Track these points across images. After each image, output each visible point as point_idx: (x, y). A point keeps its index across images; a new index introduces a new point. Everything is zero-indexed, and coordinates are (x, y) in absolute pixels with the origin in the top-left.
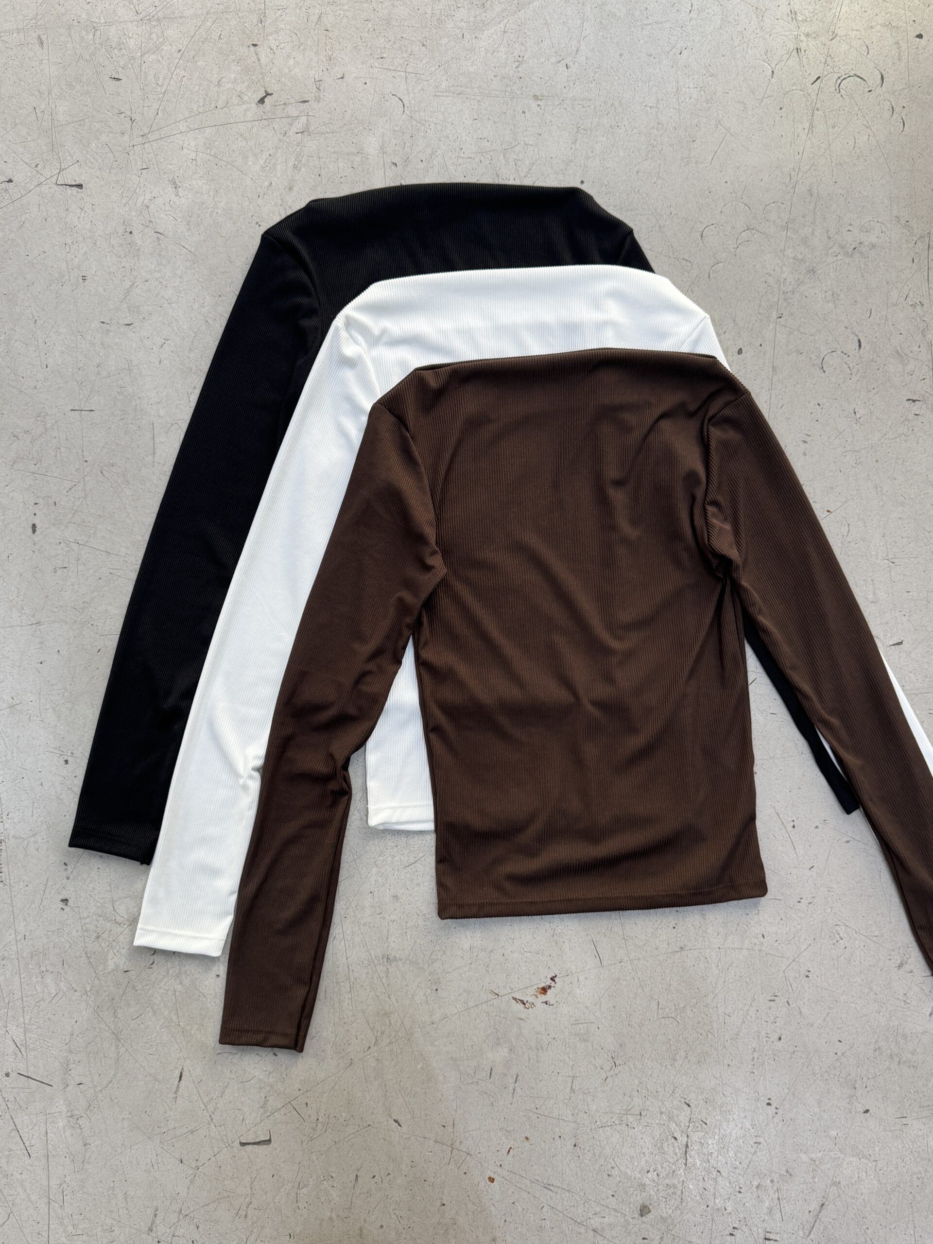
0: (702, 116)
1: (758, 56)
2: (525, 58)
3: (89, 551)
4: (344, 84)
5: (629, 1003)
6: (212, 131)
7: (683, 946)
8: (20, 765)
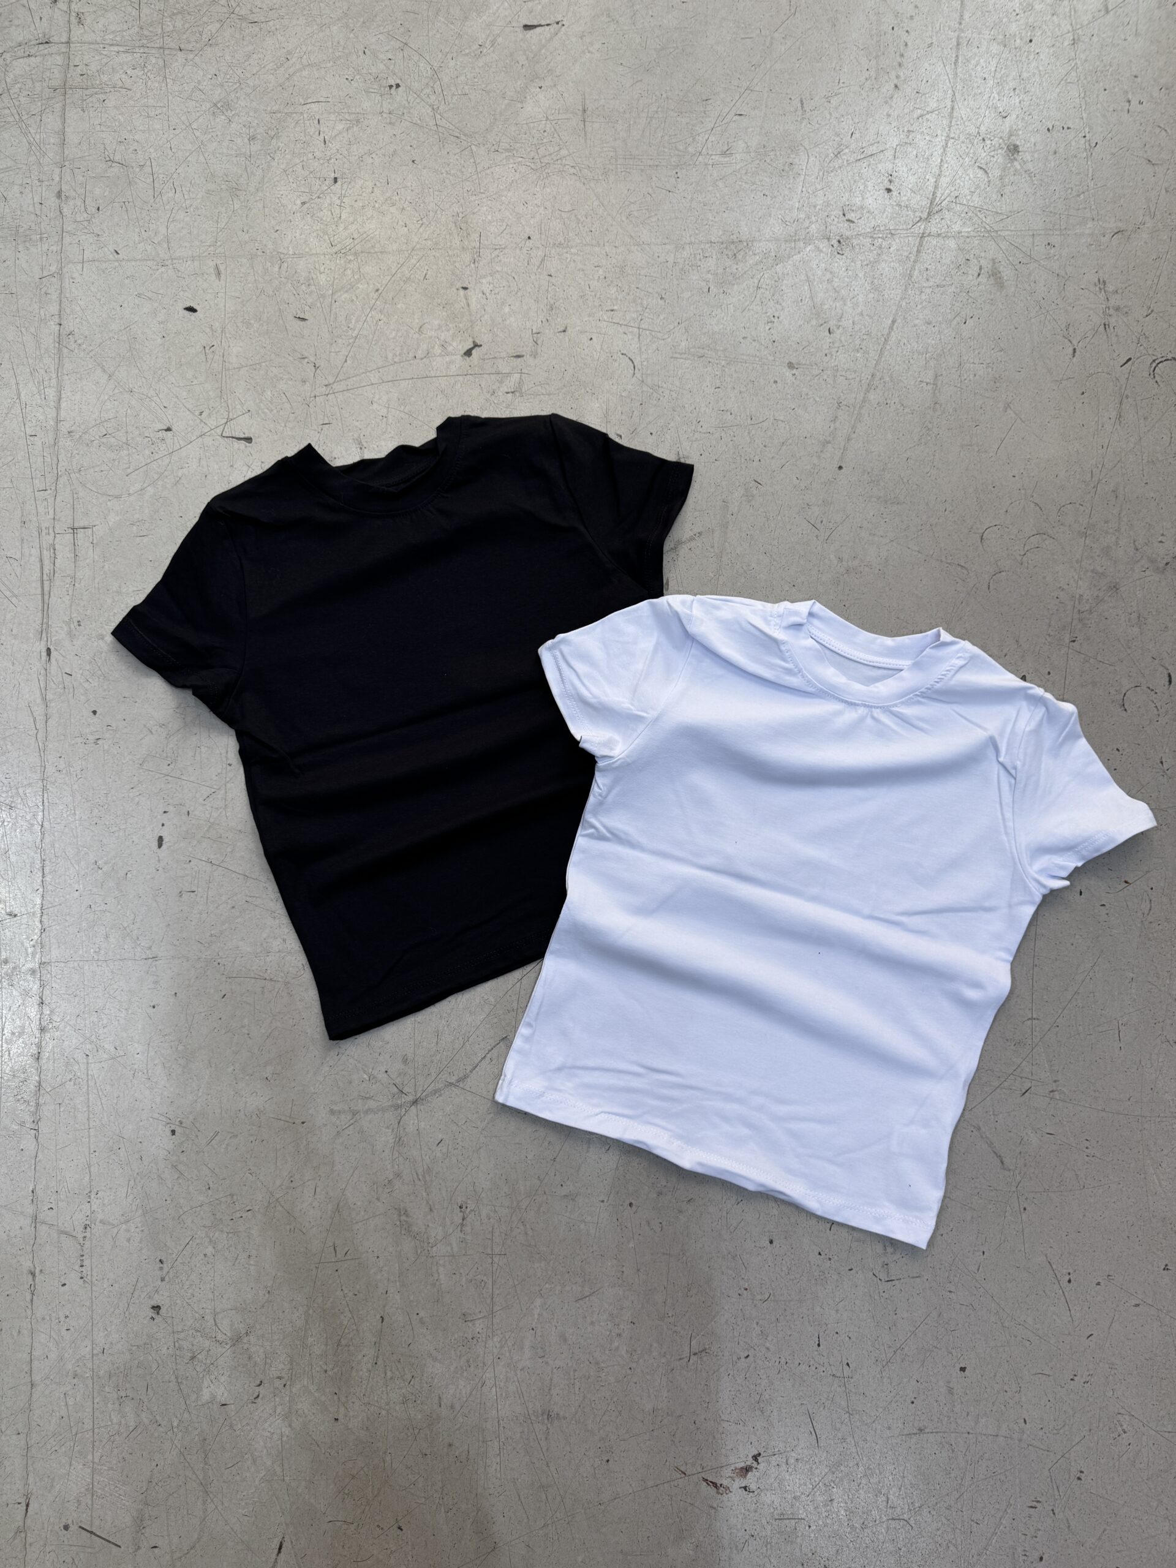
0: (987, 397)
1: (1059, 330)
2: (781, 319)
3: (223, 873)
4: (567, 338)
5: (850, 1497)
6: (408, 384)
7: (923, 1428)
8: (118, 1131)
